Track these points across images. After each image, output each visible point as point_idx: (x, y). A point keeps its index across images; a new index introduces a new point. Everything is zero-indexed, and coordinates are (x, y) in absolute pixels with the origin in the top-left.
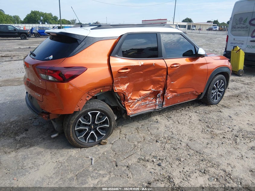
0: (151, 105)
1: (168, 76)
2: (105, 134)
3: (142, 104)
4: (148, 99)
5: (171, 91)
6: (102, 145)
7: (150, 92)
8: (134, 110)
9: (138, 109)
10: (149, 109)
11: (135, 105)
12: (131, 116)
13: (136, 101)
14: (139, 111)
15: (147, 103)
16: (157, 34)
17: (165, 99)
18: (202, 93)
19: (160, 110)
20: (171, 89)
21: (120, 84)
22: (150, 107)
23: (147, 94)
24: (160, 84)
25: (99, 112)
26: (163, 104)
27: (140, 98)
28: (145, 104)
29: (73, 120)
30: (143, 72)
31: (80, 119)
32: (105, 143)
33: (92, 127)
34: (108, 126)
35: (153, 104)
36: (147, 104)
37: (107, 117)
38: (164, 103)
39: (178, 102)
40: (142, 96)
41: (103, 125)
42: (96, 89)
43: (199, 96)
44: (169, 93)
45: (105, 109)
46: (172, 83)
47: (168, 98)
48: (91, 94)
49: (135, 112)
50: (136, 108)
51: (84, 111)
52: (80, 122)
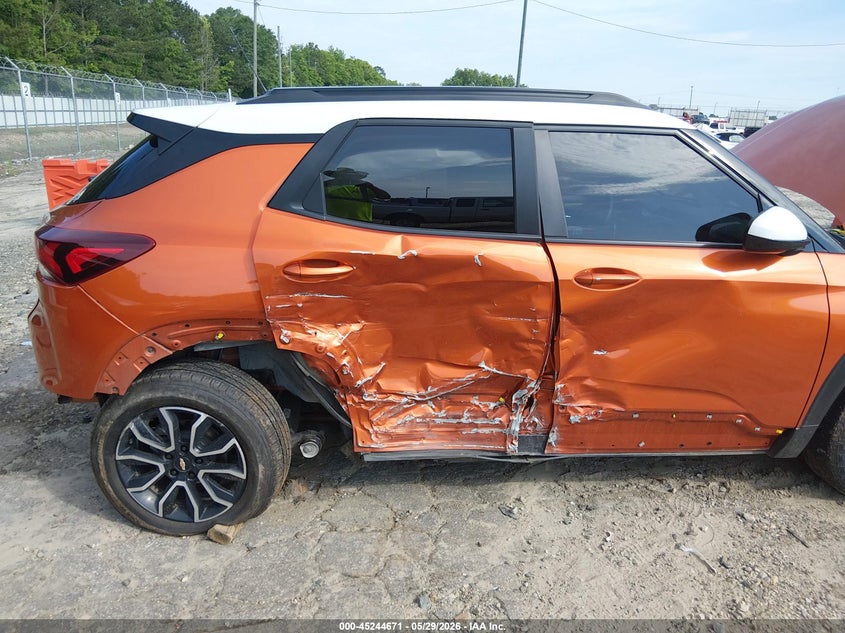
0: (487, 431)
1: (563, 320)
2: (229, 505)
3: (437, 417)
4: (469, 404)
5: (587, 389)
6: (211, 540)
7: (472, 374)
8: (391, 437)
9: (409, 437)
10: (475, 446)
11: (396, 415)
12: (367, 458)
13: (405, 400)
14: (416, 445)
15: (463, 420)
16: (512, 130)
17: (558, 419)
18: (789, 432)
19: (531, 461)
20: (589, 382)
21: (308, 321)
22: (477, 438)
23: (462, 383)
24: (524, 350)
25: (203, 416)
26: (548, 438)
27: (423, 392)
28: (455, 421)
29: (105, 425)
30: (427, 286)
31: (132, 426)
32: (223, 539)
33: (182, 463)
34: (243, 476)
35: (495, 430)
36: (465, 426)
37: (234, 441)
38: (553, 438)
39: (638, 449)
40: (434, 386)
41: (222, 468)
42: (187, 326)
43: (778, 442)
44: (579, 398)
45: (225, 407)
46: (596, 353)
47: (574, 418)
48: (167, 342)
49: (396, 444)
50: (400, 431)
51: (143, 398)
52: (131, 434)
